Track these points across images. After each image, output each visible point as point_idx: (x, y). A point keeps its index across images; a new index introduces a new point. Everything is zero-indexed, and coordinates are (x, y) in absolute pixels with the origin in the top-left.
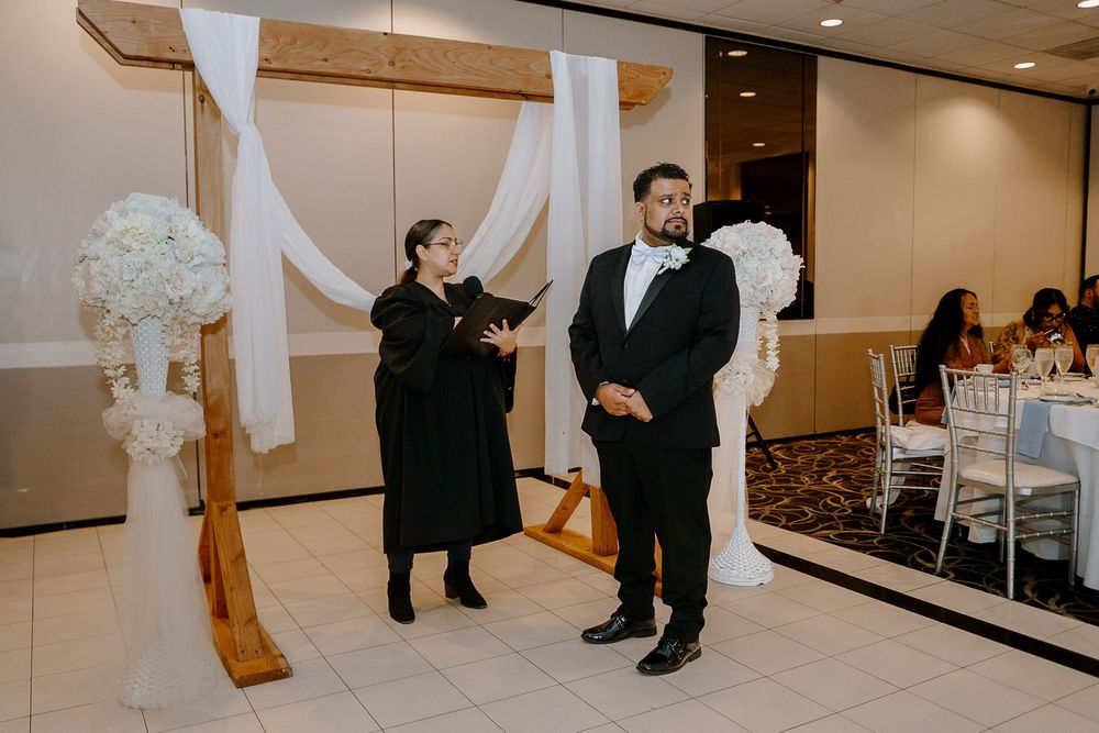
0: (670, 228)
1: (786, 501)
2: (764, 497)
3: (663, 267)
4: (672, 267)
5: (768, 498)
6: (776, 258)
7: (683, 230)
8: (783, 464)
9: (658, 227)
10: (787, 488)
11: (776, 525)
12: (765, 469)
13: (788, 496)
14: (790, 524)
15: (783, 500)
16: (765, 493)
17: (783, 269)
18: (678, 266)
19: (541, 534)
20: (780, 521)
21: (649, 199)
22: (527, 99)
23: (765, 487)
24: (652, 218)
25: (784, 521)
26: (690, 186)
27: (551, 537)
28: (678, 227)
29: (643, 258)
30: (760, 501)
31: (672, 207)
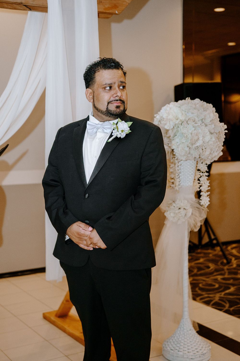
0: (112, 107)
1: (232, 289)
2: (217, 286)
3: (111, 136)
4: (119, 136)
5: (220, 287)
6: (206, 125)
7: (122, 108)
8: (236, 259)
9: (103, 107)
10: (235, 279)
11: (220, 310)
12: (222, 264)
13: (233, 285)
14: (231, 309)
15: (229, 288)
16: (219, 283)
17: (211, 133)
18: (123, 135)
19: (53, 318)
20: (224, 306)
21: (96, 86)
22: (30, 10)
23: (219, 277)
24: (99, 101)
25: (227, 305)
26: (125, 74)
27: (59, 321)
28: (118, 107)
29: (95, 130)
30: (214, 290)
31: (112, 92)
